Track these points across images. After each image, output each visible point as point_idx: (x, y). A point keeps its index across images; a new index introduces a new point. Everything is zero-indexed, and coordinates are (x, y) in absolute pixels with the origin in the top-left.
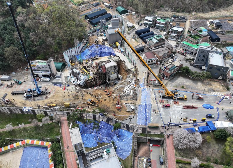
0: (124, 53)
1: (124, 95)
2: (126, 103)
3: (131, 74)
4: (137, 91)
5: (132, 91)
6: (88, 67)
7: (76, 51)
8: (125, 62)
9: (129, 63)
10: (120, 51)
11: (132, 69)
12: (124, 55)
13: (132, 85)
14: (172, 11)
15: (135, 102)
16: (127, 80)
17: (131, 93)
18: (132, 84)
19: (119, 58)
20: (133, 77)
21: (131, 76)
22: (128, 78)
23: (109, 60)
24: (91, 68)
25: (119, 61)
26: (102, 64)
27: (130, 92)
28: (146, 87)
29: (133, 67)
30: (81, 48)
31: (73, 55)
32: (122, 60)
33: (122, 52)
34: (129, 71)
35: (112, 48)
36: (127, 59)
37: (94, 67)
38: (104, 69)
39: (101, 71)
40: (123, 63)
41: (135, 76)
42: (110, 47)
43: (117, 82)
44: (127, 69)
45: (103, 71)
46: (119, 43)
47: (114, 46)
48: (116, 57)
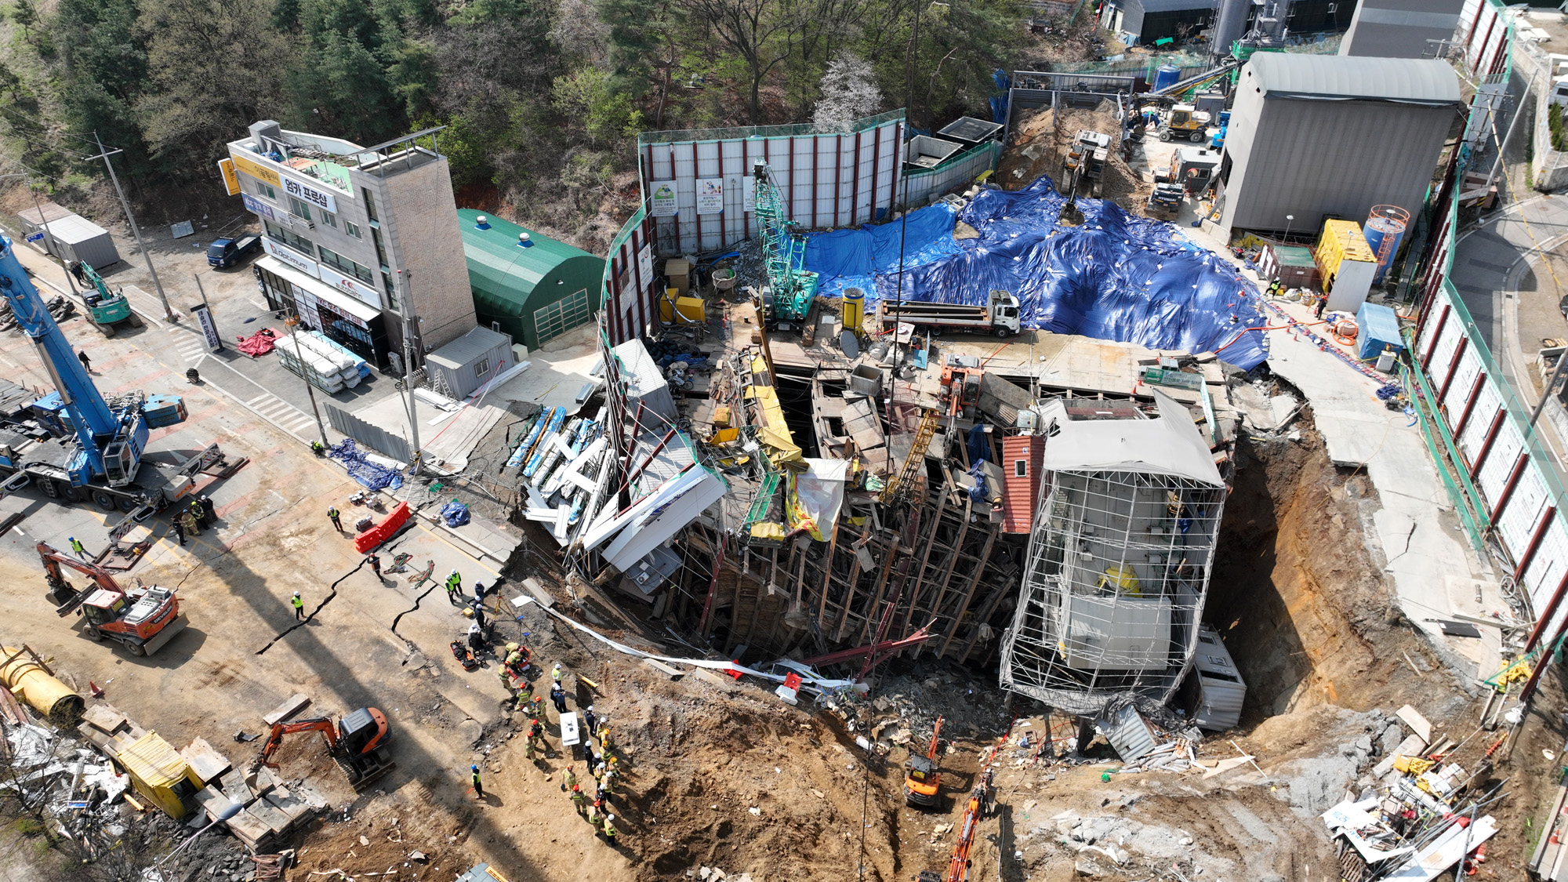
0: (1393, 371)
3: (1408, 714)
6: (833, 389)
7: (803, 178)
8: (1370, 491)
9: (1431, 525)
10: (1352, 335)
11: (1465, 647)
12: (1386, 393)
16: (1299, 788)
19: (1302, 416)
20: (1443, 781)
21: (1402, 755)
22: (1338, 769)
23: (1145, 390)
24: (863, 406)
25: (1280, 448)
26: (1024, 417)
29: (1497, 603)
30: (865, 170)
31: (755, 224)
32: (1339, 452)
33: (1374, 348)
34: (1405, 651)
35: (1251, 275)
36: (1429, 466)
37: (905, 407)
38: (1020, 487)
39: (982, 496)
40: (1324, 499)
41: (1487, 783)
42: (1229, 257)
43: (1132, 731)
44: (1371, 606)
45: (1006, 512)
46: (1376, 243)
47: (1293, 256)
48: (1257, 390)
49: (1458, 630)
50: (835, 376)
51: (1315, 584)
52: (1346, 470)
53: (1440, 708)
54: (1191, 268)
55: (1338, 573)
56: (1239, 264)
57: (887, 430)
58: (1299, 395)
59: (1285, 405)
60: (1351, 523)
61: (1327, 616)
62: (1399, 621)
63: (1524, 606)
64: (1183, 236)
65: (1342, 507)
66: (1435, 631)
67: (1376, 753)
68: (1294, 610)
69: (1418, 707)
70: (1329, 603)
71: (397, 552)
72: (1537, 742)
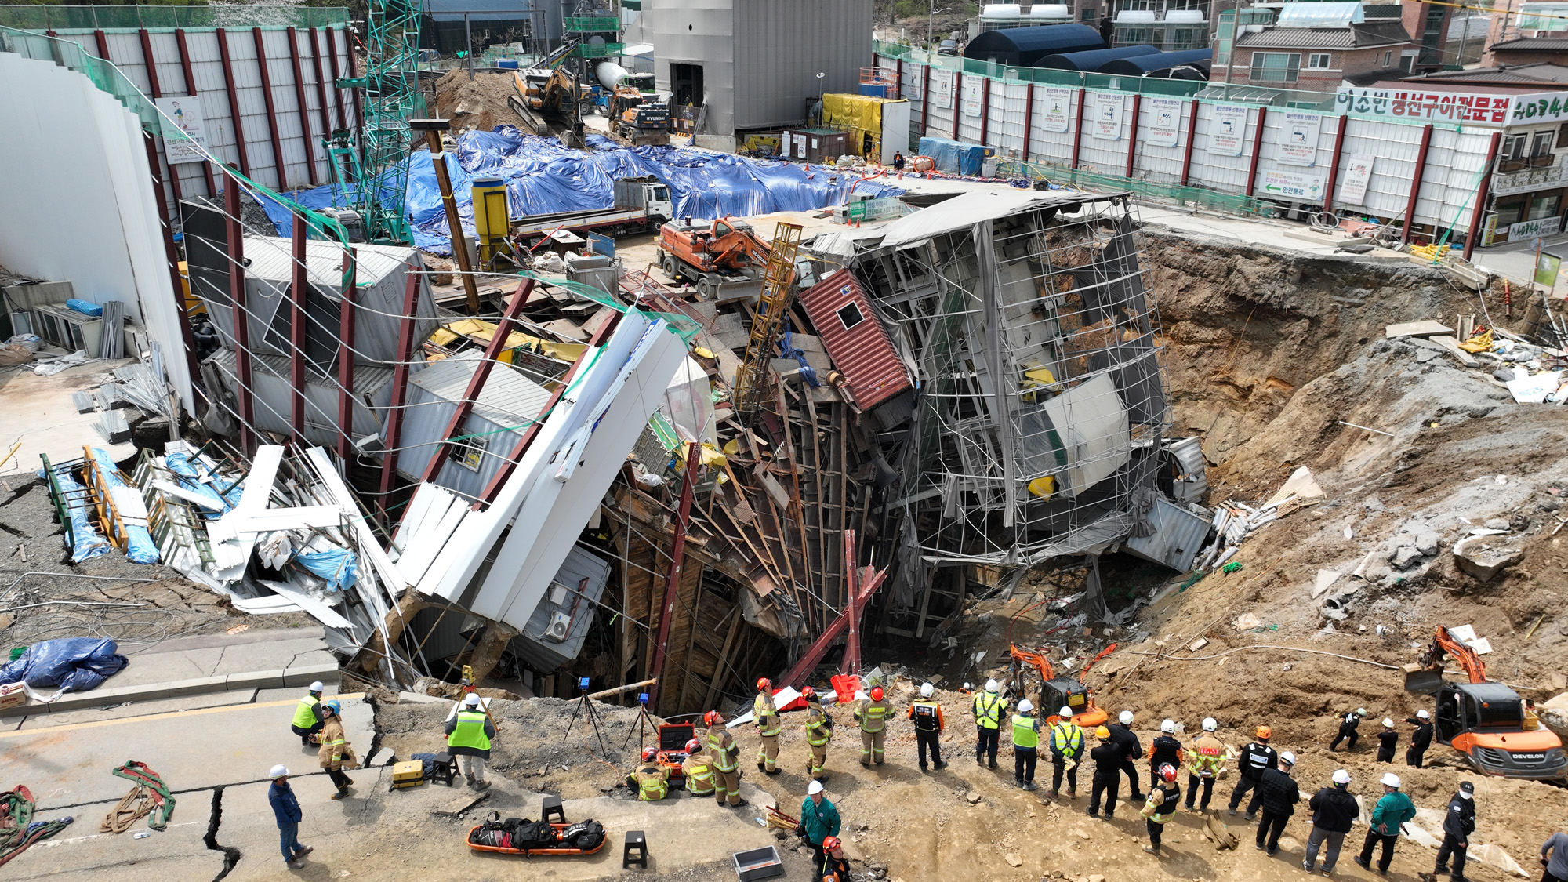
3: (1396, 330)
30: (329, 94)
38: (862, 340)
43: (1175, 526)
53: (1420, 306)
55: (1187, 288)
66: (1345, 257)
69: (1398, 321)
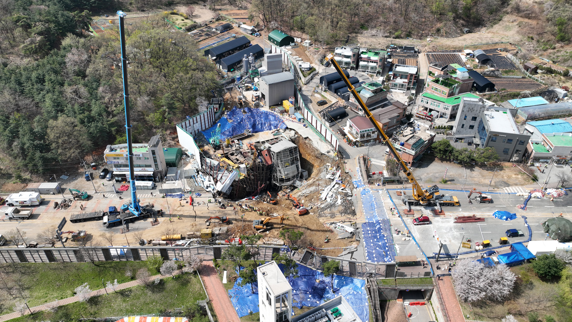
0: (303, 122)
1: (323, 206)
2: (332, 222)
3: (328, 164)
4: (351, 196)
5: (339, 197)
6: (232, 154)
8: (310, 140)
9: (319, 142)
10: (295, 118)
11: (330, 154)
12: (304, 125)
13: (337, 186)
14: (386, 37)
15: (352, 217)
16: (322, 177)
17: (339, 202)
18: (337, 183)
19: (296, 133)
20: (334, 169)
21: (329, 168)
22: (324, 173)
23: (276, 137)
24: (239, 155)
25: (295, 138)
26: (262, 148)
27: (336, 198)
28: (368, 187)
29: (330, 148)
31: (197, 132)
32: (304, 137)
33: (300, 120)
34: (324, 157)
35: (275, 113)
36: (315, 134)
37: (245, 153)
38: (267, 158)
39: (262, 162)
40: (305, 143)
41: (338, 167)
42: (271, 111)
43: (298, 183)
44: (318, 154)
45: (267, 162)
46: (292, 103)
47: (280, 108)
48: (287, 131)
49: (328, 152)
50: (231, 152)
51: (309, 155)
52: (306, 138)
53: (330, 162)
54: (267, 115)
55: (312, 152)
56: (273, 112)
57: (245, 157)
58: (294, 130)
59: (293, 132)
60: (310, 145)
61: (313, 158)
62: (322, 154)
63: (333, 147)
64: (262, 109)
65: (308, 143)
66: (326, 153)
67: (327, 170)
68: (308, 159)
70: (312, 156)
71: (196, 202)
72: (341, 160)
